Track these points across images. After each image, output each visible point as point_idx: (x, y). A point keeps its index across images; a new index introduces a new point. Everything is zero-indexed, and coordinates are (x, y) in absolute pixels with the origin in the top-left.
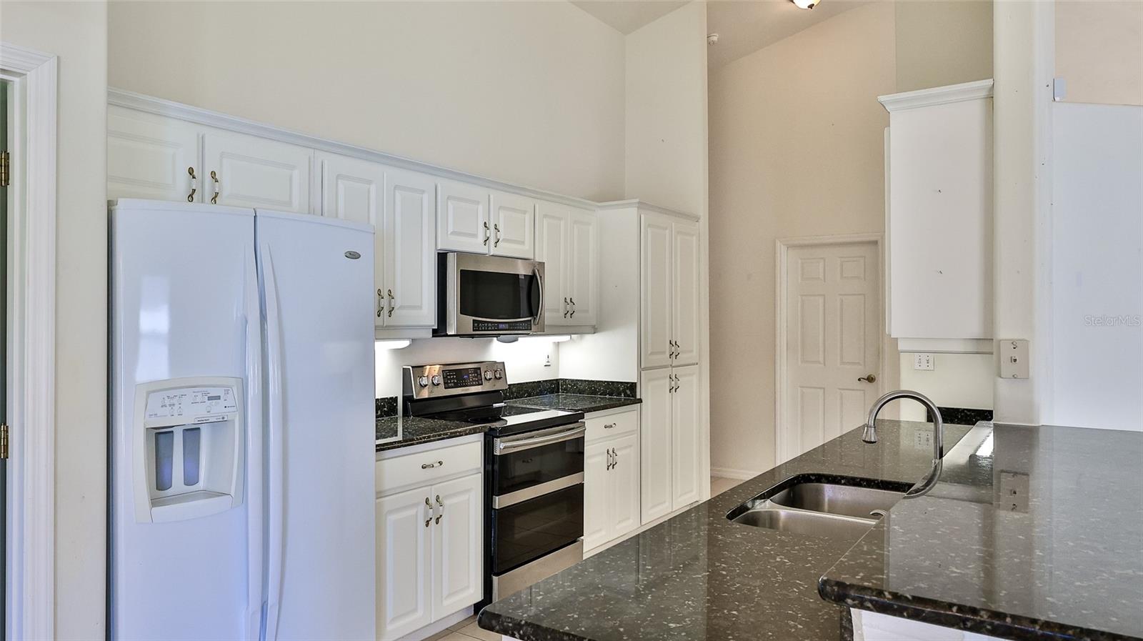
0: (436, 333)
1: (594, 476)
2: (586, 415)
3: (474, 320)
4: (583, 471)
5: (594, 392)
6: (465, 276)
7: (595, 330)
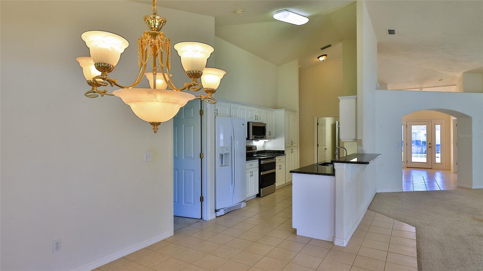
0: (247, 139)
1: (277, 170)
2: (276, 157)
3: (255, 137)
4: (275, 169)
5: (274, 153)
6: (253, 127)
7: (274, 138)
